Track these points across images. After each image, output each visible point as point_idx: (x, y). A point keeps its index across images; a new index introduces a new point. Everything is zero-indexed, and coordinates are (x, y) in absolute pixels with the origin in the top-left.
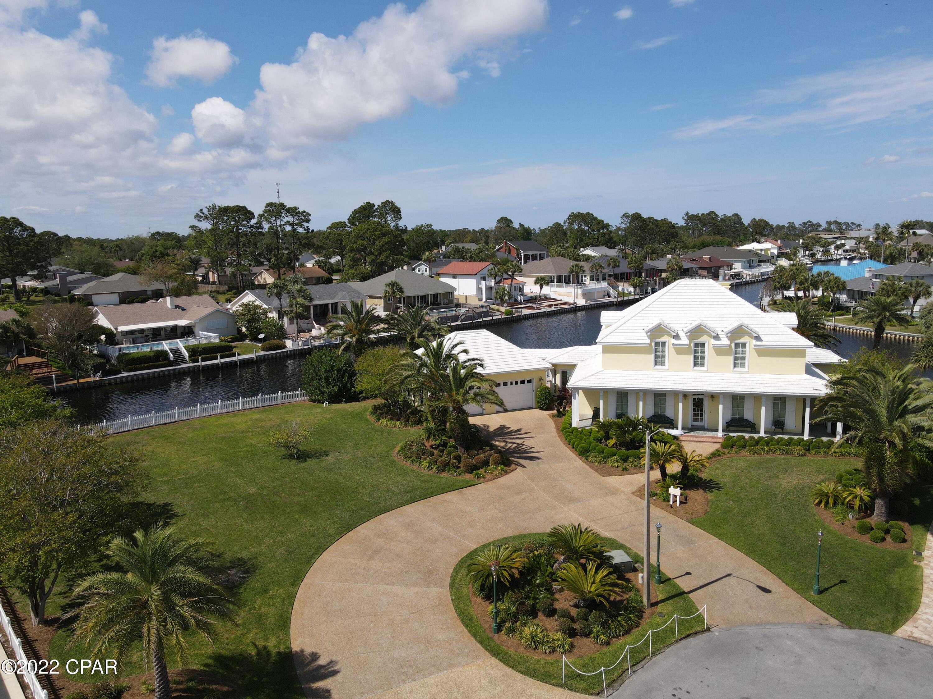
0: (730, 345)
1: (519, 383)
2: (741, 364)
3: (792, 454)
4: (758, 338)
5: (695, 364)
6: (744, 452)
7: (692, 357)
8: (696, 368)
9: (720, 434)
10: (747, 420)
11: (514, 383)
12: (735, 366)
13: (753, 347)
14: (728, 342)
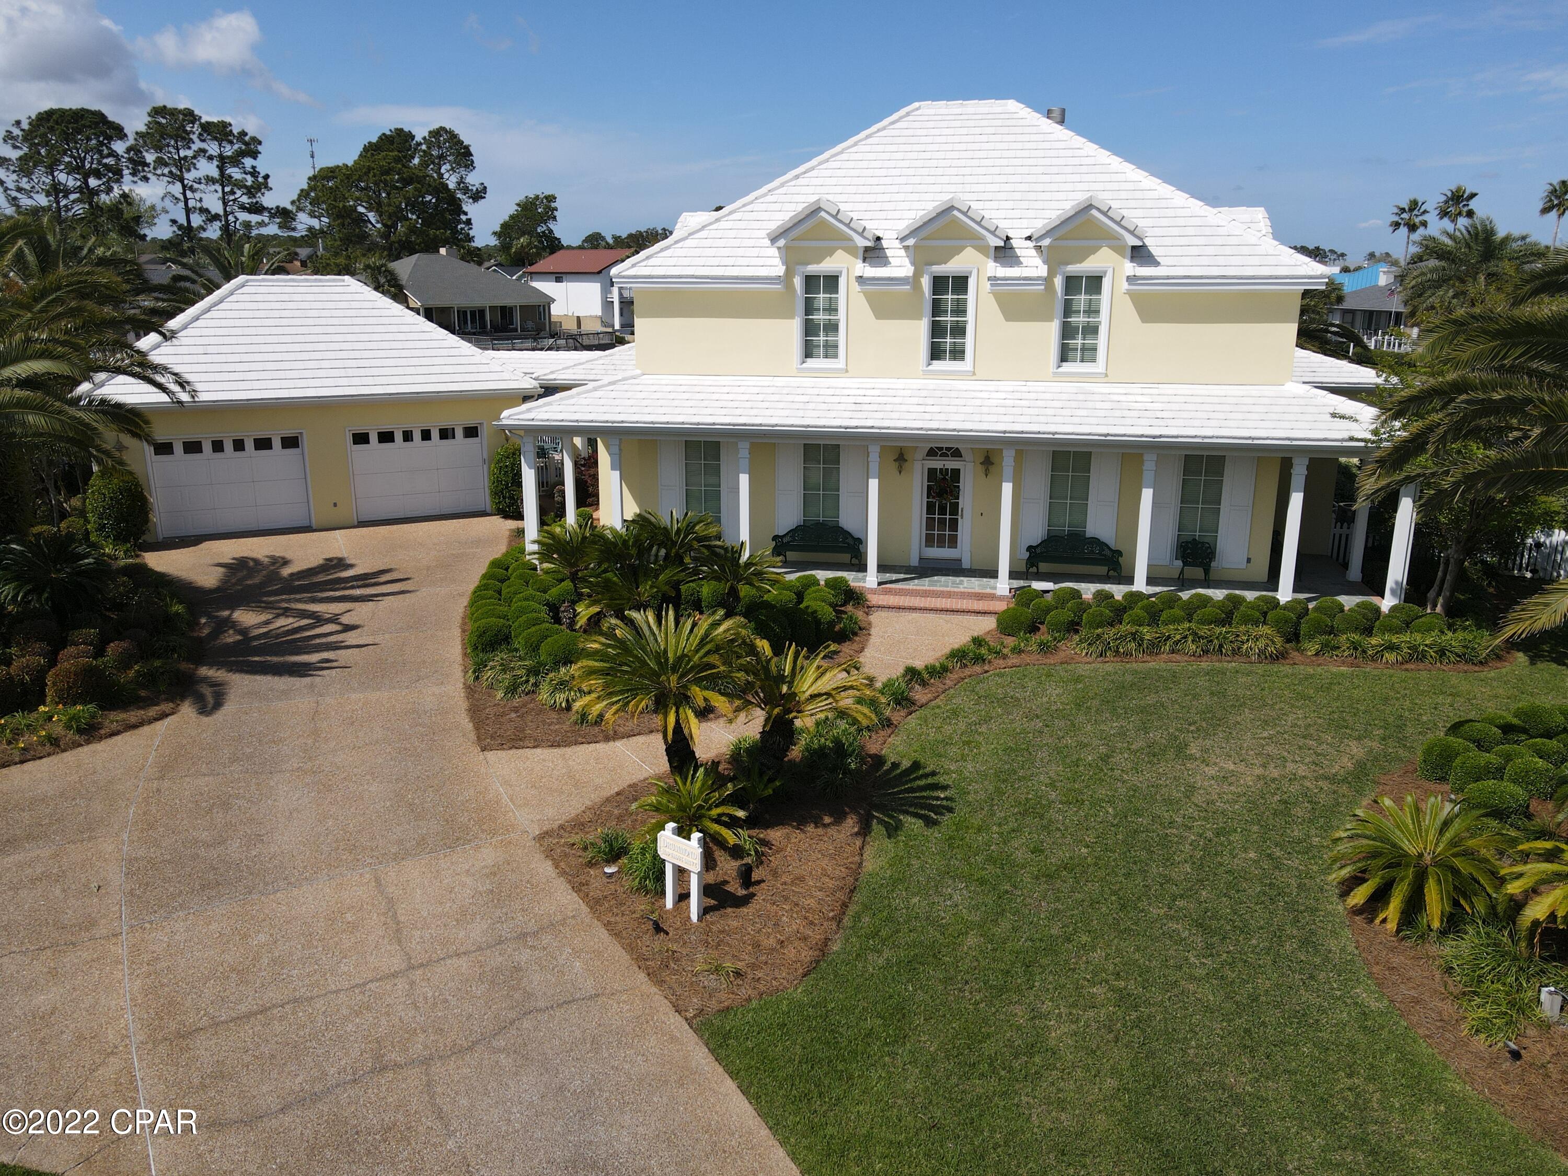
0: (1048, 281)
1: (435, 434)
2: (1083, 349)
3: (1236, 652)
4: (1140, 254)
5: (936, 353)
6: (1071, 647)
7: (922, 327)
8: (937, 365)
9: (1003, 585)
10: (1096, 541)
11: (417, 435)
12: (1064, 358)
13: (1125, 286)
14: (1042, 270)
